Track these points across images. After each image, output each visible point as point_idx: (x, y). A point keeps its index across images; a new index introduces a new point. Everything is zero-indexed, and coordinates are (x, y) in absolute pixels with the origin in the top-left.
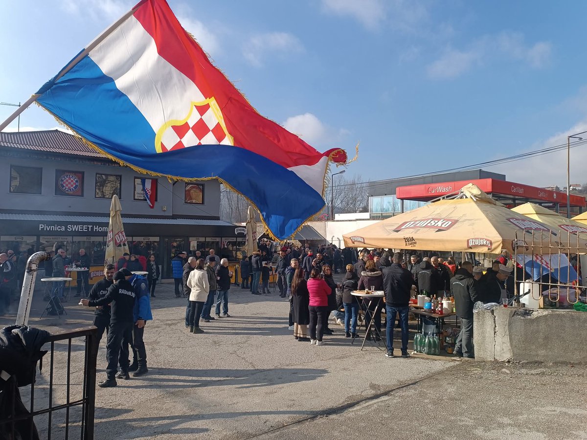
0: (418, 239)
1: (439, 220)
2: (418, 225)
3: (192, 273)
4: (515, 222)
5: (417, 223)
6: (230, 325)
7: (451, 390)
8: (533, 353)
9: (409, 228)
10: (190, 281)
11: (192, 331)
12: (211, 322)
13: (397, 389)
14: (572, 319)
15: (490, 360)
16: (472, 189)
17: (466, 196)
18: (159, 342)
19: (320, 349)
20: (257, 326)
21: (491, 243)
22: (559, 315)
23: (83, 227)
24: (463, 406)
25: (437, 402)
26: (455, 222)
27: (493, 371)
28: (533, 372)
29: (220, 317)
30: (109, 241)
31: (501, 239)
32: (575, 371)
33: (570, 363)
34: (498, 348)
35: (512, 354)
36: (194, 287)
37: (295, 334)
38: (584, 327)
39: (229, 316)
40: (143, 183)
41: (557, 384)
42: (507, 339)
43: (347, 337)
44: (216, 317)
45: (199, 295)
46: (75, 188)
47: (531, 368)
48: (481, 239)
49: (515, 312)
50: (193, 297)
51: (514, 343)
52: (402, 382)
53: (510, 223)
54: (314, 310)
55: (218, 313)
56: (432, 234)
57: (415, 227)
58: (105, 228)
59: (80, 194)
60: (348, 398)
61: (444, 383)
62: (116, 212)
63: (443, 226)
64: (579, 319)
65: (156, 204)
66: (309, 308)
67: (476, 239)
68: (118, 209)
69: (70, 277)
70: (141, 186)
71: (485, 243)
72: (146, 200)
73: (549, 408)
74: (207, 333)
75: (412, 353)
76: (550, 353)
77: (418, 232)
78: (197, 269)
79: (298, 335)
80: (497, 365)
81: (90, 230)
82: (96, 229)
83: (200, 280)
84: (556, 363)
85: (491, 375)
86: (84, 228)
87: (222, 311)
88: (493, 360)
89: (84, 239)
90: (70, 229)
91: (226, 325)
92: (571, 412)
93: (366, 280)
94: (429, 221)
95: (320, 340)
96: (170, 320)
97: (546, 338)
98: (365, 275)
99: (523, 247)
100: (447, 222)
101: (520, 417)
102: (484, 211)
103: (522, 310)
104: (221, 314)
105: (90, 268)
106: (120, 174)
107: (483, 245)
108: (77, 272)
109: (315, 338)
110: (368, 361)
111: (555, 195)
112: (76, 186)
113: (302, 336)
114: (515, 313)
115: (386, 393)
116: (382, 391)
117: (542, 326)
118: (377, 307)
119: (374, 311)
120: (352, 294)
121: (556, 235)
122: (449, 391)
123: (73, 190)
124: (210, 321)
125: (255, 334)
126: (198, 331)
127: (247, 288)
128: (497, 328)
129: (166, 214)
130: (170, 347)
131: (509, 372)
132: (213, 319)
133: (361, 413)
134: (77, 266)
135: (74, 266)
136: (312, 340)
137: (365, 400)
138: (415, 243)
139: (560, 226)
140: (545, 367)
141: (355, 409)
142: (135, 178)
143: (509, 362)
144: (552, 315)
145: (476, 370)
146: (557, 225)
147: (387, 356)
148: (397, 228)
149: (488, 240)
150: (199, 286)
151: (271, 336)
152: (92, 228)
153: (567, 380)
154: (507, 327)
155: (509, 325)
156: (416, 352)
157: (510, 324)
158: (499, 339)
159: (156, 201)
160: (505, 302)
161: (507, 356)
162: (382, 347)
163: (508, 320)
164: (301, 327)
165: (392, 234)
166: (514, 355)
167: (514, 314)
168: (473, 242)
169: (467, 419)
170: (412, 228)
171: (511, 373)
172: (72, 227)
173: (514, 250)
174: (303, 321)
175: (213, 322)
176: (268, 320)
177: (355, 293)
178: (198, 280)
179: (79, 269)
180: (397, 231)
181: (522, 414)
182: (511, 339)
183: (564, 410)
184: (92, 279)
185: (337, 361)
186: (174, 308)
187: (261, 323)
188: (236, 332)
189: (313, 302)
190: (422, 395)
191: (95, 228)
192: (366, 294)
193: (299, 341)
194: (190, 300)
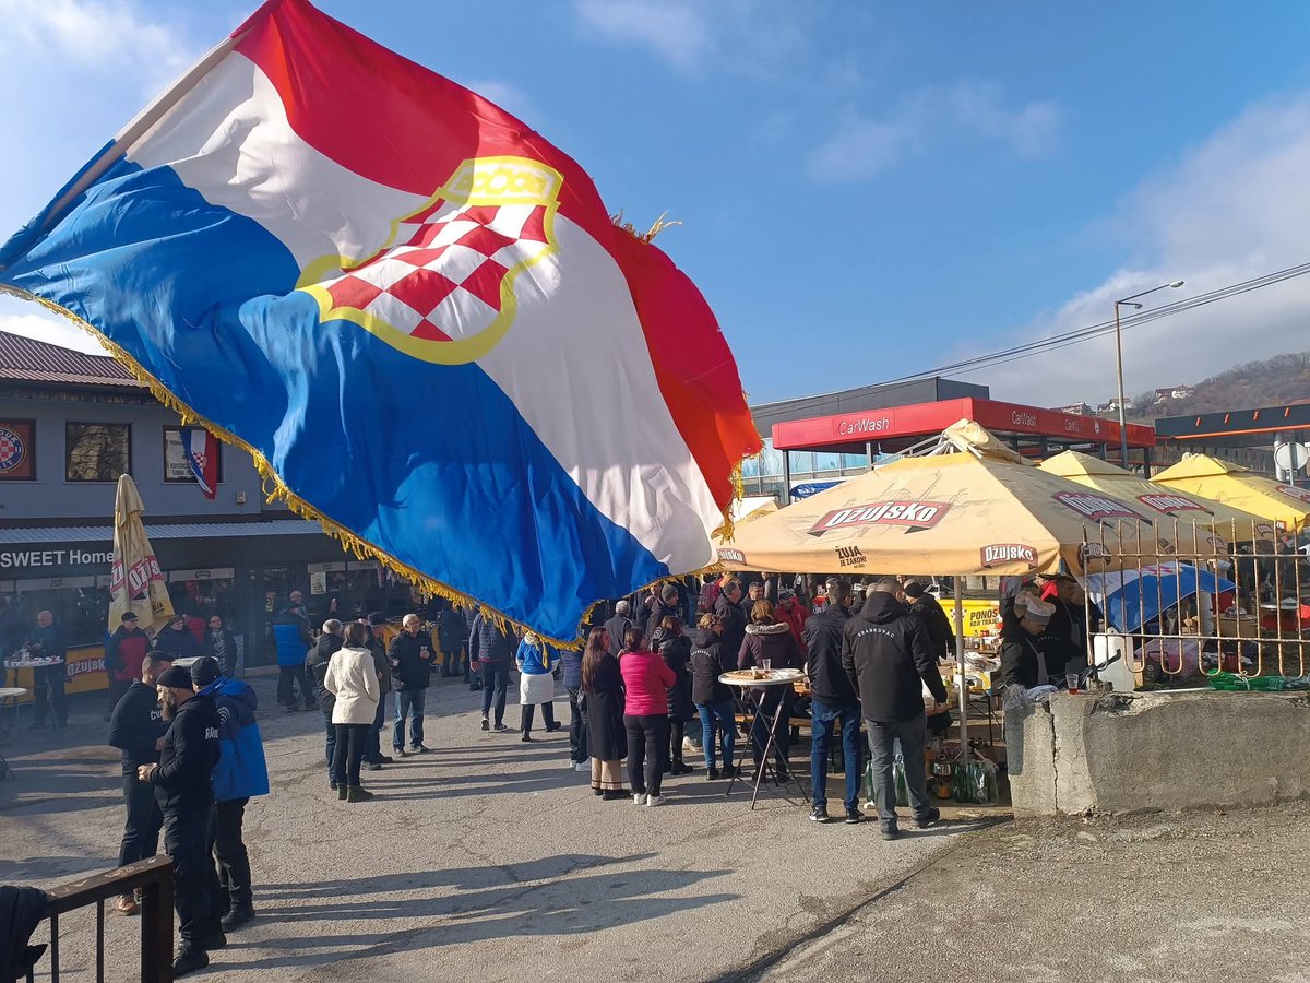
0: (868, 552)
1: (907, 504)
2: (863, 518)
3: (336, 657)
4: (1070, 501)
5: (860, 512)
6: (433, 773)
7: (984, 894)
8: (1141, 791)
9: (842, 525)
10: (332, 676)
11: (343, 797)
12: (385, 769)
13: (863, 905)
14: (1216, 710)
15: (1047, 813)
16: (968, 431)
17: (955, 447)
18: (267, 833)
19: (660, 816)
20: (498, 769)
21: (1035, 555)
22: (1187, 704)
23: (41, 556)
24: (1023, 934)
25: (962, 929)
26: (944, 509)
27: (1059, 839)
28: (1146, 834)
29: (405, 755)
30: (116, 587)
31: (1056, 544)
32: (1231, 824)
33: (1217, 806)
34: (1063, 785)
35: (1095, 798)
36: (343, 689)
37: (594, 784)
38: (1240, 725)
39: (425, 751)
40: (186, 441)
41: (1204, 860)
42: (1083, 765)
43: (711, 779)
44: (395, 755)
45: (355, 709)
46: (14, 459)
47: (1139, 825)
48: (1012, 545)
49: (1096, 704)
50: (340, 716)
51: (1098, 774)
52: (868, 885)
53: (1062, 505)
54: (637, 725)
55: (400, 744)
56: (897, 539)
57: (856, 522)
58: (99, 555)
59: (28, 475)
60: (759, 939)
61: (963, 879)
62: (128, 515)
63: (920, 518)
64: (1228, 709)
65: (220, 487)
66: (626, 722)
67: (999, 546)
68: (133, 507)
69: (16, 686)
70: (181, 448)
71: (1020, 554)
72: (194, 479)
73: (1206, 922)
74: (380, 798)
75: (866, 806)
76: (1175, 788)
77: (867, 534)
78: (347, 647)
79: (602, 786)
80: (1065, 823)
81: (59, 562)
82: (75, 560)
83: (356, 673)
84: (1187, 809)
85: (1057, 848)
86: (44, 558)
87: (408, 739)
88: (1053, 812)
89: (46, 584)
90: (6, 563)
91: (423, 773)
92: (1256, 926)
93: (757, 643)
94: (886, 508)
95: (655, 793)
96: (283, 772)
97: (1164, 756)
98: (756, 631)
99: (1100, 557)
100: (927, 510)
101: (1155, 951)
102: (1006, 482)
103: (1108, 698)
104: (408, 748)
105: (68, 654)
106: (128, 421)
107: (1018, 560)
108: (35, 668)
109: (641, 790)
110: (777, 837)
111: (1097, 426)
112: (16, 456)
113: (611, 787)
114: (1097, 707)
115: (843, 919)
116: (831, 913)
117: (1155, 730)
118: (779, 708)
119: (774, 715)
120: (723, 681)
121: (1150, 523)
122: (979, 897)
123: (8, 465)
124: (383, 766)
125: (498, 790)
126: (360, 795)
127: (457, 674)
128: (1059, 742)
129: (246, 511)
130: (296, 842)
131: (1094, 839)
132: (389, 760)
133: (801, 978)
134: (34, 654)
135: (26, 655)
136: (636, 796)
137: (801, 941)
138: (863, 559)
139: (1139, 498)
140: (1168, 819)
141: (784, 968)
142: (166, 428)
143: (1089, 815)
144: (1172, 705)
145: (1021, 839)
146: (1133, 497)
147: (814, 818)
148: (815, 526)
149: (1027, 548)
150: (353, 688)
151: (536, 793)
152: (66, 557)
153: (1222, 846)
154: (1081, 739)
155: (1085, 734)
156: (872, 803)
157: (1087, 731)
158: (1065, 766)
159: (220, 480)
160: (1073, 685)
161: (1085, 802)
162: (795, 796)
163: (1082, 723)
164: (609, 767)
165: (807, 543)
166: (1100, 798)
167: (1094, 709)
168: (993, 552)
169: (1042, 968)
170: (848, 525)
171: (1100, 839)
172: (12, 558)
173: (1082, 566)
174: (611, 753)
175: (390, 768)
176: (521, 753)
177: (730, 679)
178: (352, 673)
179: (39, 662)
180: (818, 534)
181: (1154, 943)
182: (1091, 764)
183: (1240, 923)
184: (70, 681)
185: (707, 842)
186: (287, 740)
187: (506, 762)
188: (451, 788)
189: (633, 706)
190: (925, 915)
191: (72, 557)
192: (756, 679)
193: (607, 798)
194: (334, 722)
